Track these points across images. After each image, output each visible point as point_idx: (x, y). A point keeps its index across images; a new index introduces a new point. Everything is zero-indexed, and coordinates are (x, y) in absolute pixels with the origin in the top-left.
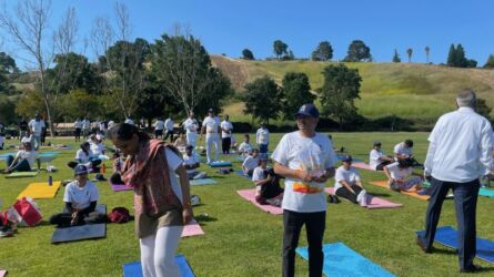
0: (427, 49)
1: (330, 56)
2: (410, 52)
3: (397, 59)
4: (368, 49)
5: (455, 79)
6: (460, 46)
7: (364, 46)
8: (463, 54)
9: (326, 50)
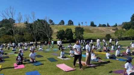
0: (86, 22)
1: (64, 24)
2: (82, 23)
3: (79, 25)
4: (73, 22)
5: (96, 30)
6: (93, 22)
7: (72, 21)
8: (93, 23)
9: (62, 22)
